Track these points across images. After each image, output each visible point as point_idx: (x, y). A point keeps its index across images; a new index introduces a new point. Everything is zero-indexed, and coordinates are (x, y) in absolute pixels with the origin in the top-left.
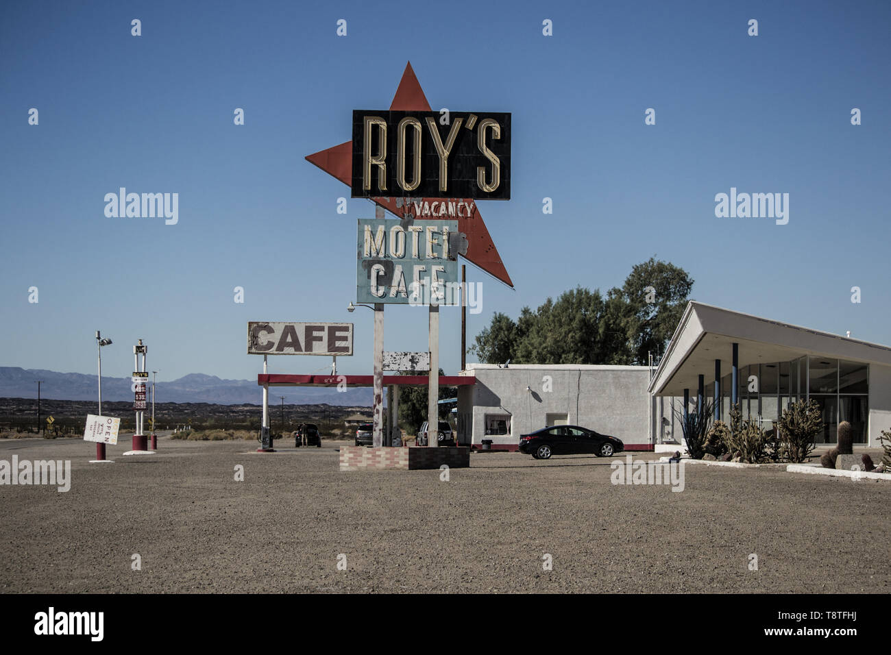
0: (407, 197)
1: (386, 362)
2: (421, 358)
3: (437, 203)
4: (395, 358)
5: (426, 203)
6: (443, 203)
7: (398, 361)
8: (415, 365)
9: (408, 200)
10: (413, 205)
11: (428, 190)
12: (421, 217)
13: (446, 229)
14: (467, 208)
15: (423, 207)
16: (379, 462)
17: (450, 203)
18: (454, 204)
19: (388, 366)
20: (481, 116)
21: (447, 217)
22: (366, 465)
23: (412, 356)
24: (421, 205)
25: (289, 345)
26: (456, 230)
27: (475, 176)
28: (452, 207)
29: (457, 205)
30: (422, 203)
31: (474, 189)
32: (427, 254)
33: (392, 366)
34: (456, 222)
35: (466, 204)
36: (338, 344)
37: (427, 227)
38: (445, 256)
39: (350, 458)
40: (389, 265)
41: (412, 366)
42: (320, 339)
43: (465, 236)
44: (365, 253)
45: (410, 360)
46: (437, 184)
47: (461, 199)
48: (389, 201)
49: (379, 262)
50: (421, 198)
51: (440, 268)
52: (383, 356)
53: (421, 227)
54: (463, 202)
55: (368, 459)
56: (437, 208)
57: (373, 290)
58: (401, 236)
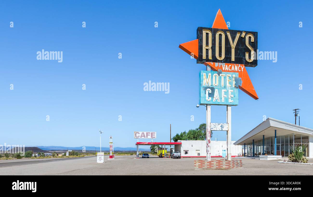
0: (219, 62)
1: (212, 127)
2: (225, 126)
3: (231, 66)
4: (215, 126)
5: (227, 65)
6: (233, 66)
7: (216, 127)
8: (222, 128)
9: (220, 64)
10: (221, 66)
11: (227, 60)
12: (225, 71)
13: (234, 76)
14: (242, 68)
15: (225, 67)
16: (213, 166)
17: (235, 66)
18: (237, 66)
19: (213, 128)
20: (247, 33)
21: (234, 71)
22: (207, 168)
23: (221, 125)
24: (225, 66)
25: (143, 136)
26: (238, 76)
27: (245, 56)
28: (236, 67)
29: (238, 67)
30: (225, 65)
31: (244, 61)
32: (227, 85)
33: (214, 128)
34: (238, 73)
35: (241, 66)
36: (153, 136)
37: (227, 75)
38: (234, 86)
39: (199, 165)
40: (213, 89)
41: (222, 129)
42: (149, 135)
43: (241, 79)
44: (204, 84)
45: (221, 126)
46: (230, 58)
47: (239, 65)
48: (212, 64)
49: (209, 88)
50: (225, 63)
51: (232, 90)
52: (211, 125)
53: (225, 75)
54: (240, 66)
55: (208, 165)
56: (231, 68)
57: (207, 98)
58: (217, 77)
